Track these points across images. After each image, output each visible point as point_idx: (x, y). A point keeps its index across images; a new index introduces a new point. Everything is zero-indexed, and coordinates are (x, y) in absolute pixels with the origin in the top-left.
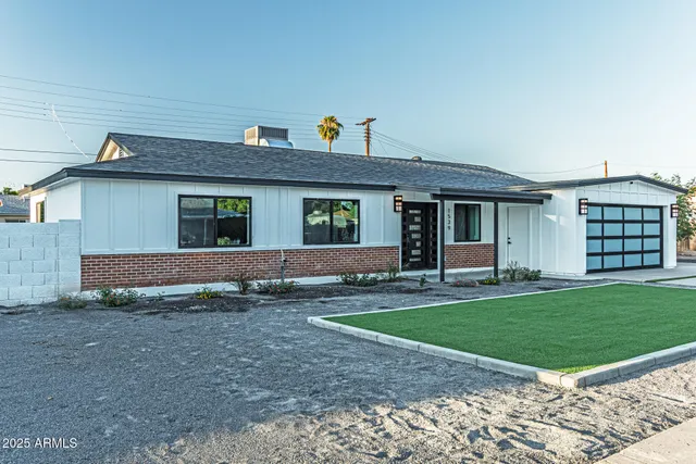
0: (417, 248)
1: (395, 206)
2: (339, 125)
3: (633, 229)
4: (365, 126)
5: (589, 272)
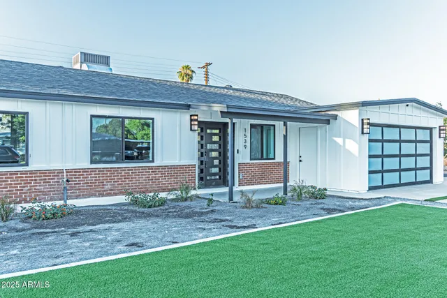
0: (215, 166)
1: (191, 125)
2: (193, 71)
3: (408, 148)
4: (205, 70)
5: (371, 189)
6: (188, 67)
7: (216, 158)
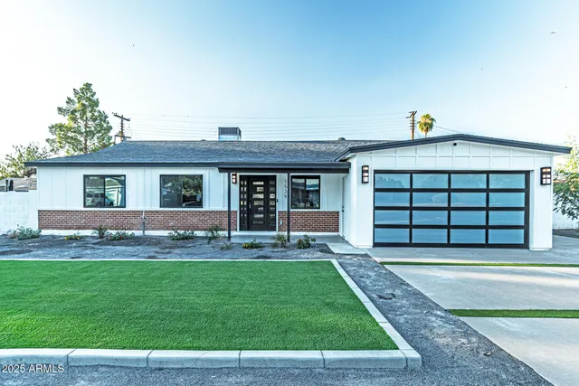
0: (260, 213)
2: (432, 120)
5: (379, 246)
6: (427, 116)
7: (260, 206)
